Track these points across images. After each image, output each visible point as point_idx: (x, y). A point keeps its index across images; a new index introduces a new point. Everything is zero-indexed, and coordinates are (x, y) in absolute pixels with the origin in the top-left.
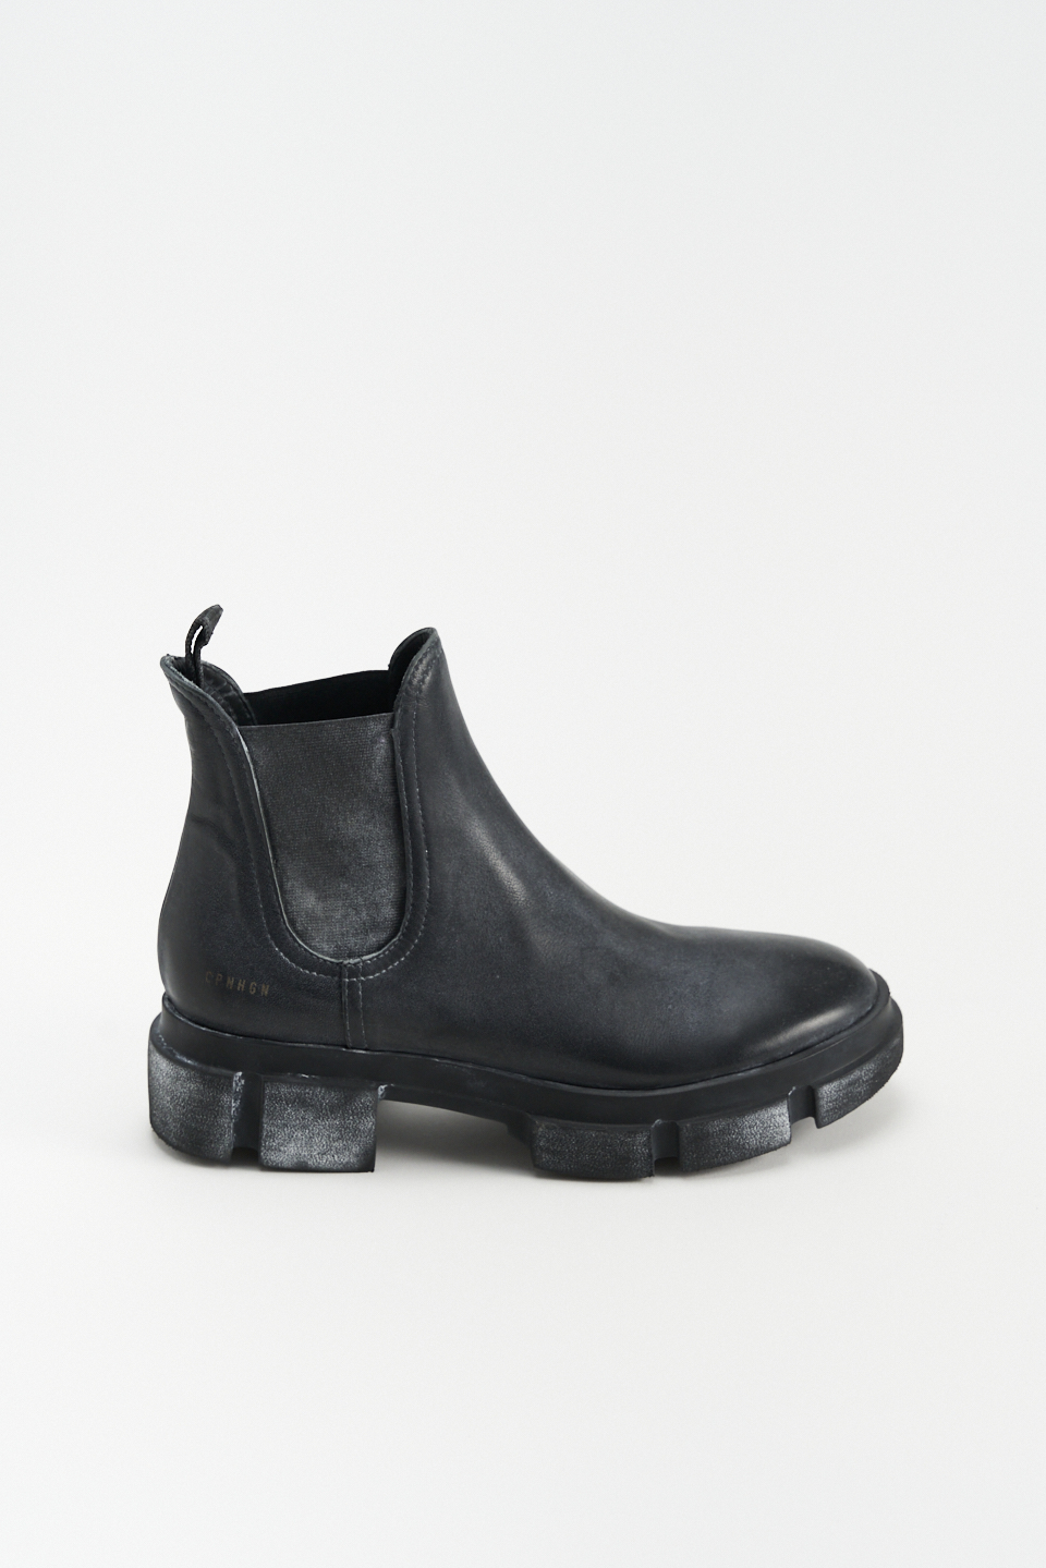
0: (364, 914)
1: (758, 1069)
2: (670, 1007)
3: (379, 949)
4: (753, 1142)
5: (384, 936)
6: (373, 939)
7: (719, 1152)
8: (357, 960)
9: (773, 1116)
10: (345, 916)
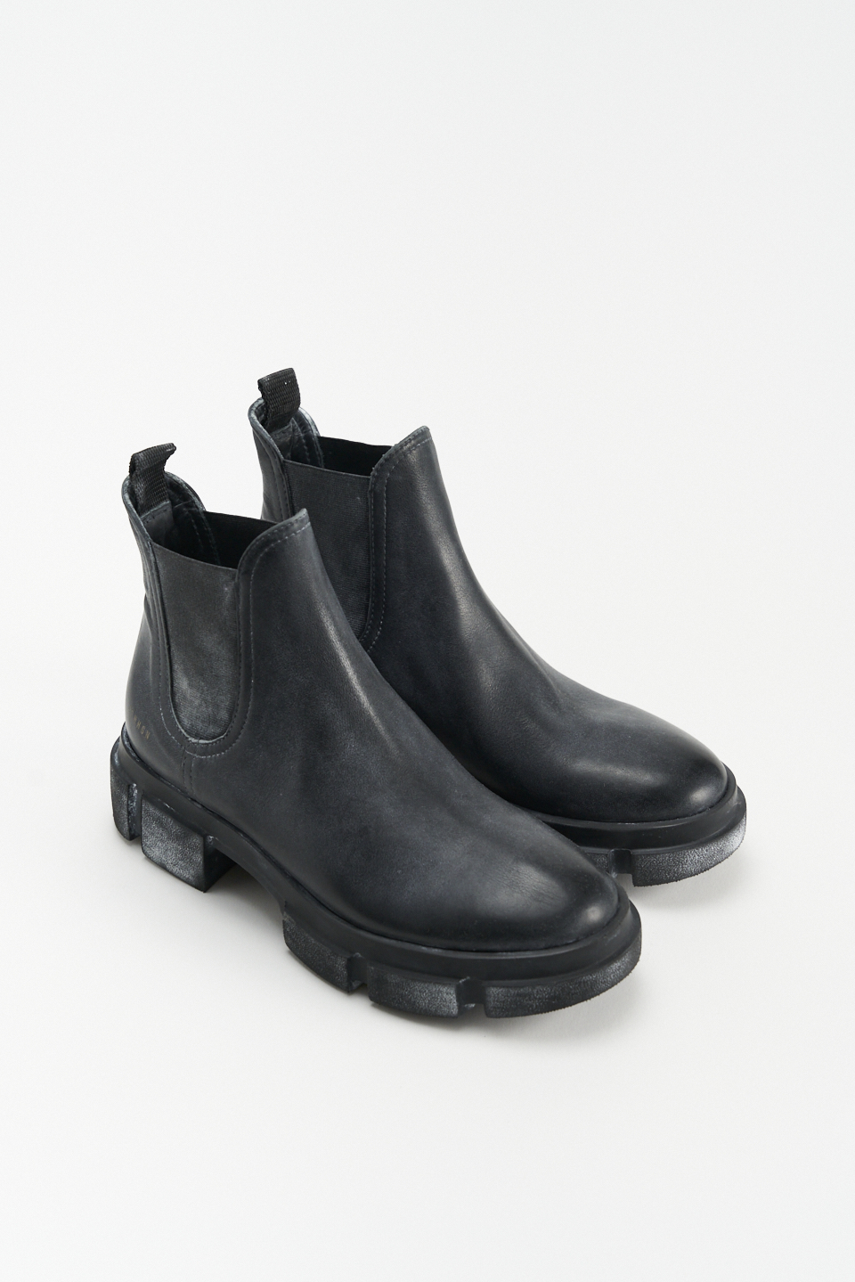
0: (210, 709)
1: (440, 951)
2: (399, 871)
3: (213, 738)
4: (423, 1004)
5: (218, 731)
6: (212, 730)
7: (395, 999)
8: (196, 741)
9: (440, 992)
10: (200, 705)
